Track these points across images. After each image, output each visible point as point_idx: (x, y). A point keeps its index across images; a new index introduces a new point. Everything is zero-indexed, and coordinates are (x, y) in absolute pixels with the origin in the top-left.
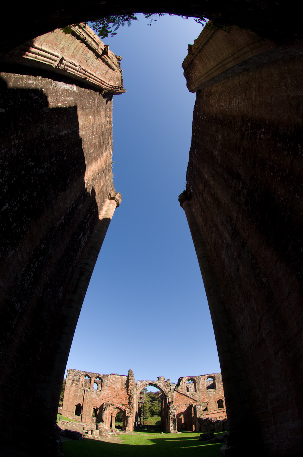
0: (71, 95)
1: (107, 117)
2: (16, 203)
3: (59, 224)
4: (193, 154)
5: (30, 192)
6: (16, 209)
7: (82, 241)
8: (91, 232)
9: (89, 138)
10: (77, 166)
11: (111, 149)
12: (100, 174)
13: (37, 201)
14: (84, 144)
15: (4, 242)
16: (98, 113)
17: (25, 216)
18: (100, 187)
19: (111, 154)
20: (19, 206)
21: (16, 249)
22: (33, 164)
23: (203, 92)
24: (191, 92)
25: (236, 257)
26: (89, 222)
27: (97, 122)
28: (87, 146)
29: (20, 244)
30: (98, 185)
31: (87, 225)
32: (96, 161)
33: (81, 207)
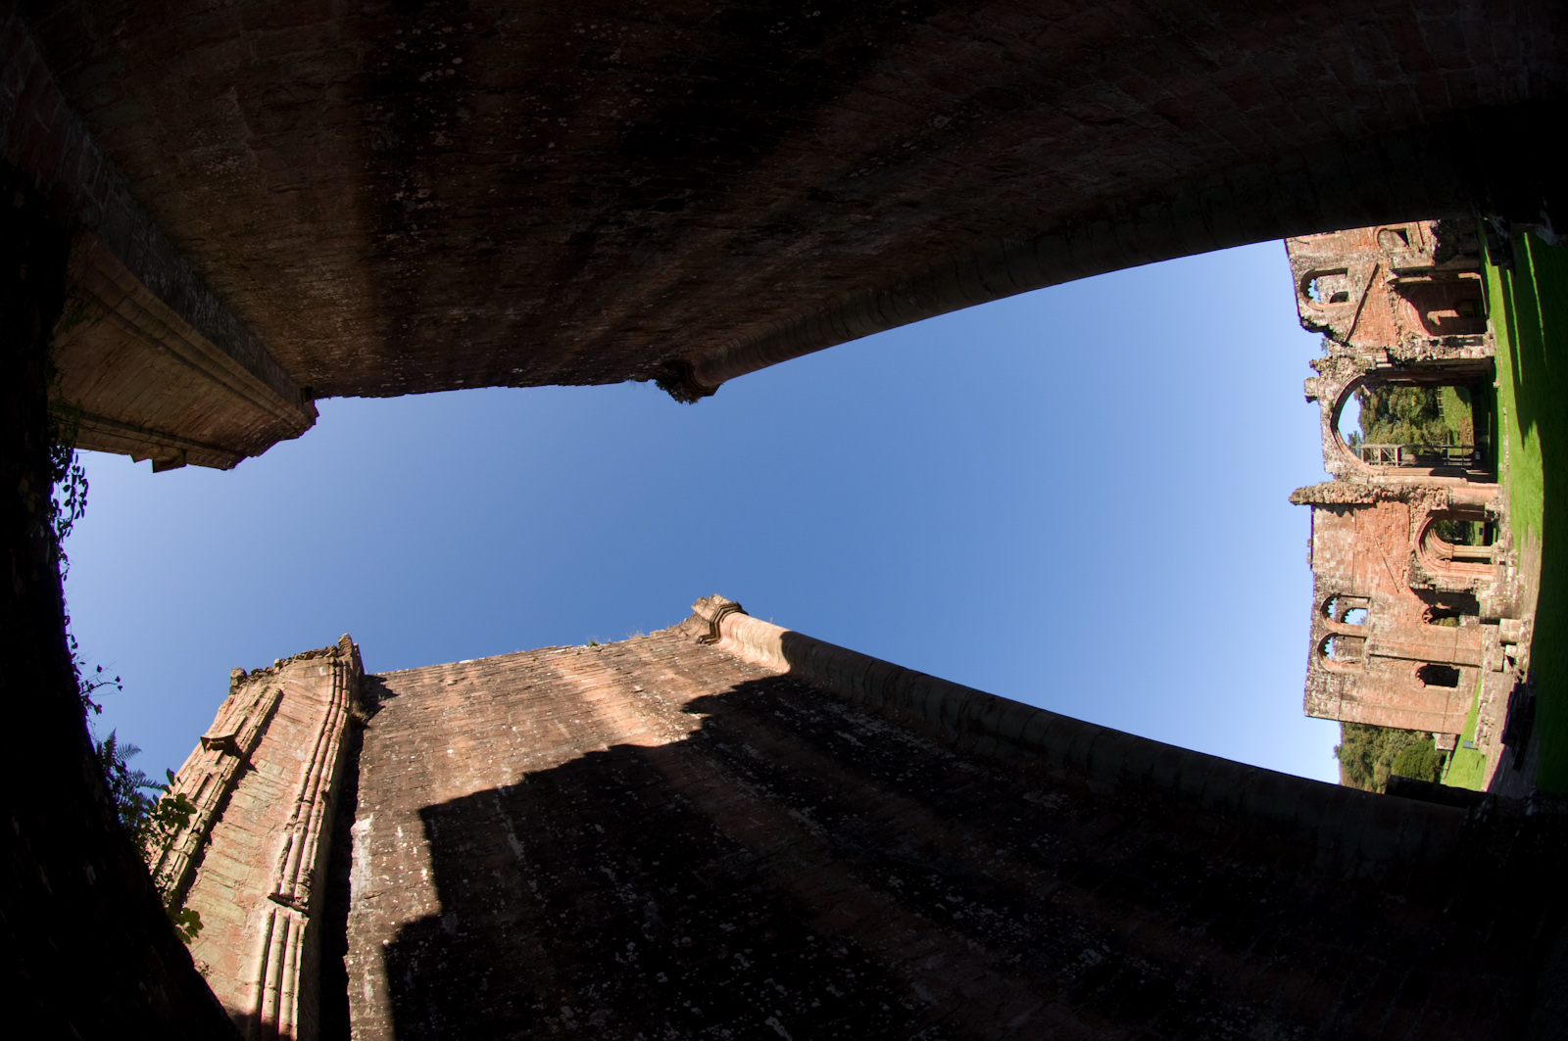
0: (386, 836)
1: (443, 684)
2: (763, 992)
3: (817, 827)
4: (529, 377)
5: (723, 945)
6: (780, 988)
7: (869, 730)
8: (834, 698)
9: (521, 744)
10: (622, 779)
11: (550, 655)
12: (638, 688)
13: (750, 914)
14: (545, 764)
15: (888, 1022)
16: (433, 723)
17: (802, 956)
18: (681, 679)
19: (564, 653)
20: (771, 980)
21: (909, 977)
22: (631, 946)
23: (310, 382)
24: (317, 419)
25: (869, 214)
26: (804, 711)
27: (463, 722)
28: (548, 748)
29: (892, 965)
30: (675, 688)
31: (814, 716)
32: (596, 707)
33: (753, 748)
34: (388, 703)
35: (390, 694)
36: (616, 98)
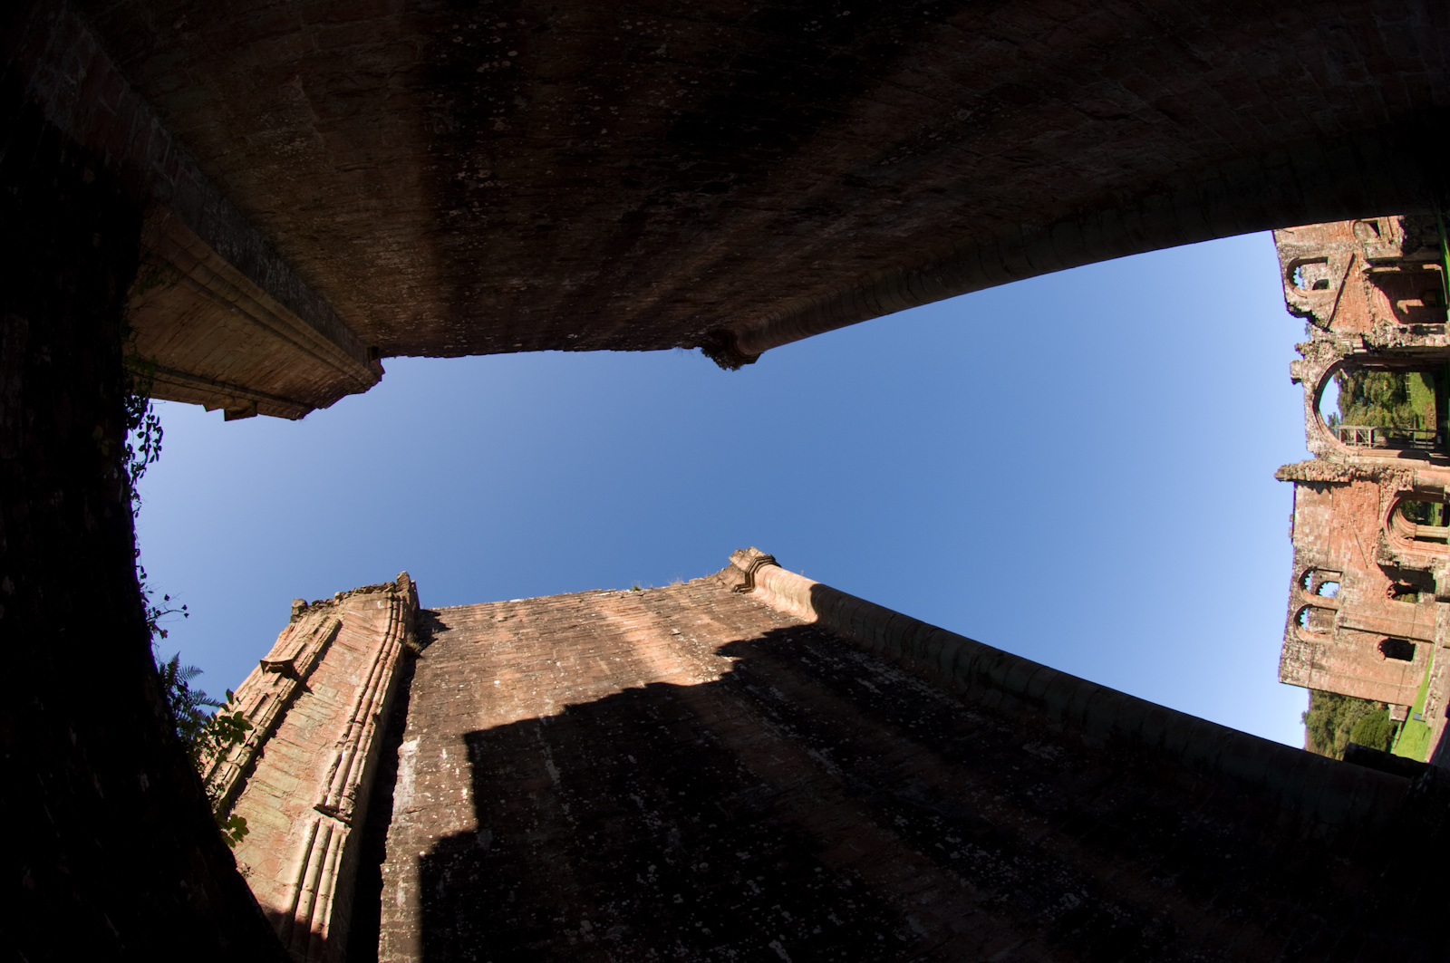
0: (431, 757)
1: (494, 620)
2: (770, 917)
3: (833, 767)
4: (583, 342)
5: (738, 872)
6: (786, 914)
7: (887, 679)
8: (857, 647)
9: (564, 679)
10: (655, 713)
11: (595, 597)
12: (676, 631)
13: (766, 845)
14: (585, 697)
15: (881, 950)
16: (482, 655)
17: (809, 886)
18: (716, 624)
19: (607, 596)
20: (778, 906)
21: (904, 911)
22: (652, 868)
23: (377, 342)
24: (383, 376)
25: (899, 199)
26: (828, 659)
27: (511, 656)
28: (590, 683)
29: (891, 899)
30: (710, 632)
31: (837, 663)
32: (636, 647)
33: (780, 691)
34: (441, 636)
35: (443, 628)
36: (663, 89)
